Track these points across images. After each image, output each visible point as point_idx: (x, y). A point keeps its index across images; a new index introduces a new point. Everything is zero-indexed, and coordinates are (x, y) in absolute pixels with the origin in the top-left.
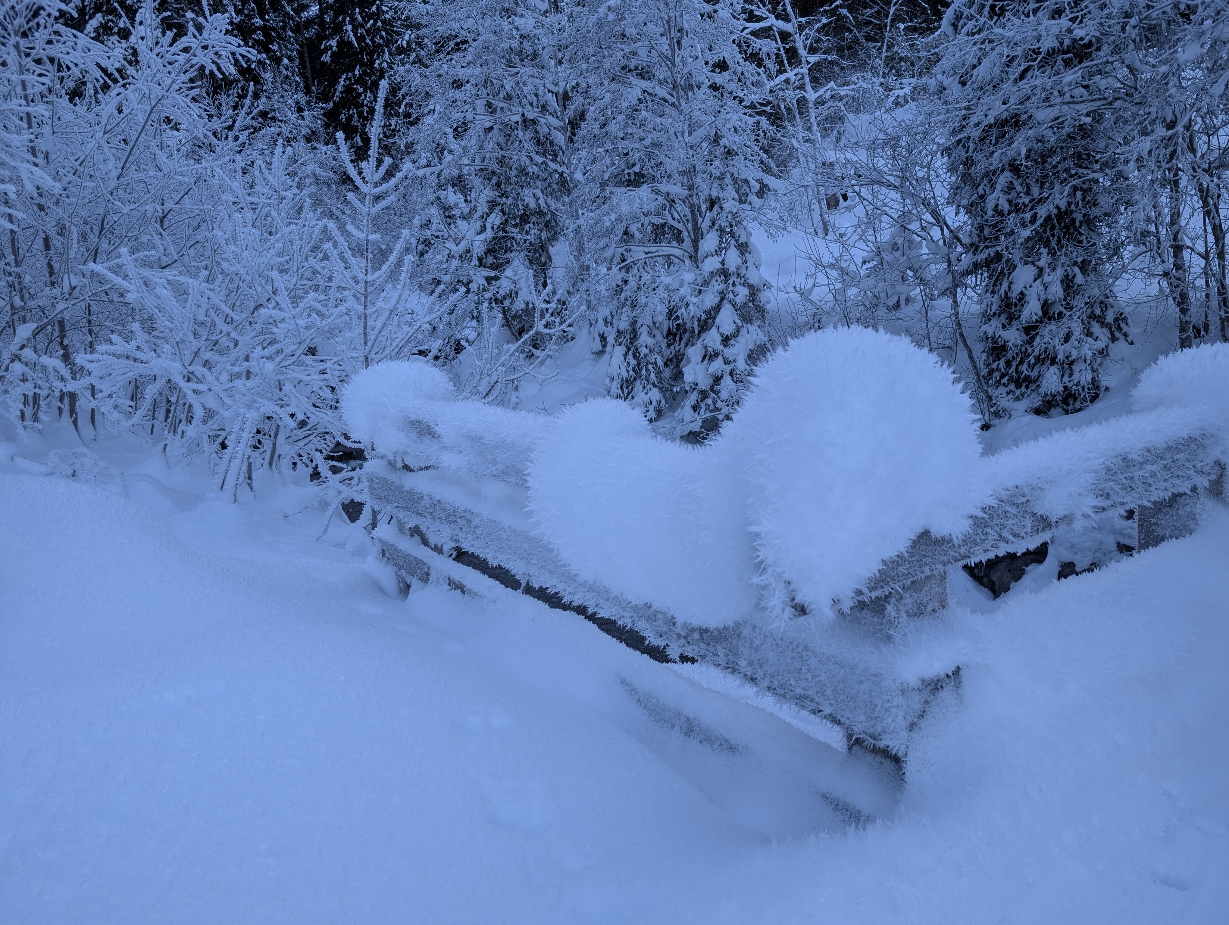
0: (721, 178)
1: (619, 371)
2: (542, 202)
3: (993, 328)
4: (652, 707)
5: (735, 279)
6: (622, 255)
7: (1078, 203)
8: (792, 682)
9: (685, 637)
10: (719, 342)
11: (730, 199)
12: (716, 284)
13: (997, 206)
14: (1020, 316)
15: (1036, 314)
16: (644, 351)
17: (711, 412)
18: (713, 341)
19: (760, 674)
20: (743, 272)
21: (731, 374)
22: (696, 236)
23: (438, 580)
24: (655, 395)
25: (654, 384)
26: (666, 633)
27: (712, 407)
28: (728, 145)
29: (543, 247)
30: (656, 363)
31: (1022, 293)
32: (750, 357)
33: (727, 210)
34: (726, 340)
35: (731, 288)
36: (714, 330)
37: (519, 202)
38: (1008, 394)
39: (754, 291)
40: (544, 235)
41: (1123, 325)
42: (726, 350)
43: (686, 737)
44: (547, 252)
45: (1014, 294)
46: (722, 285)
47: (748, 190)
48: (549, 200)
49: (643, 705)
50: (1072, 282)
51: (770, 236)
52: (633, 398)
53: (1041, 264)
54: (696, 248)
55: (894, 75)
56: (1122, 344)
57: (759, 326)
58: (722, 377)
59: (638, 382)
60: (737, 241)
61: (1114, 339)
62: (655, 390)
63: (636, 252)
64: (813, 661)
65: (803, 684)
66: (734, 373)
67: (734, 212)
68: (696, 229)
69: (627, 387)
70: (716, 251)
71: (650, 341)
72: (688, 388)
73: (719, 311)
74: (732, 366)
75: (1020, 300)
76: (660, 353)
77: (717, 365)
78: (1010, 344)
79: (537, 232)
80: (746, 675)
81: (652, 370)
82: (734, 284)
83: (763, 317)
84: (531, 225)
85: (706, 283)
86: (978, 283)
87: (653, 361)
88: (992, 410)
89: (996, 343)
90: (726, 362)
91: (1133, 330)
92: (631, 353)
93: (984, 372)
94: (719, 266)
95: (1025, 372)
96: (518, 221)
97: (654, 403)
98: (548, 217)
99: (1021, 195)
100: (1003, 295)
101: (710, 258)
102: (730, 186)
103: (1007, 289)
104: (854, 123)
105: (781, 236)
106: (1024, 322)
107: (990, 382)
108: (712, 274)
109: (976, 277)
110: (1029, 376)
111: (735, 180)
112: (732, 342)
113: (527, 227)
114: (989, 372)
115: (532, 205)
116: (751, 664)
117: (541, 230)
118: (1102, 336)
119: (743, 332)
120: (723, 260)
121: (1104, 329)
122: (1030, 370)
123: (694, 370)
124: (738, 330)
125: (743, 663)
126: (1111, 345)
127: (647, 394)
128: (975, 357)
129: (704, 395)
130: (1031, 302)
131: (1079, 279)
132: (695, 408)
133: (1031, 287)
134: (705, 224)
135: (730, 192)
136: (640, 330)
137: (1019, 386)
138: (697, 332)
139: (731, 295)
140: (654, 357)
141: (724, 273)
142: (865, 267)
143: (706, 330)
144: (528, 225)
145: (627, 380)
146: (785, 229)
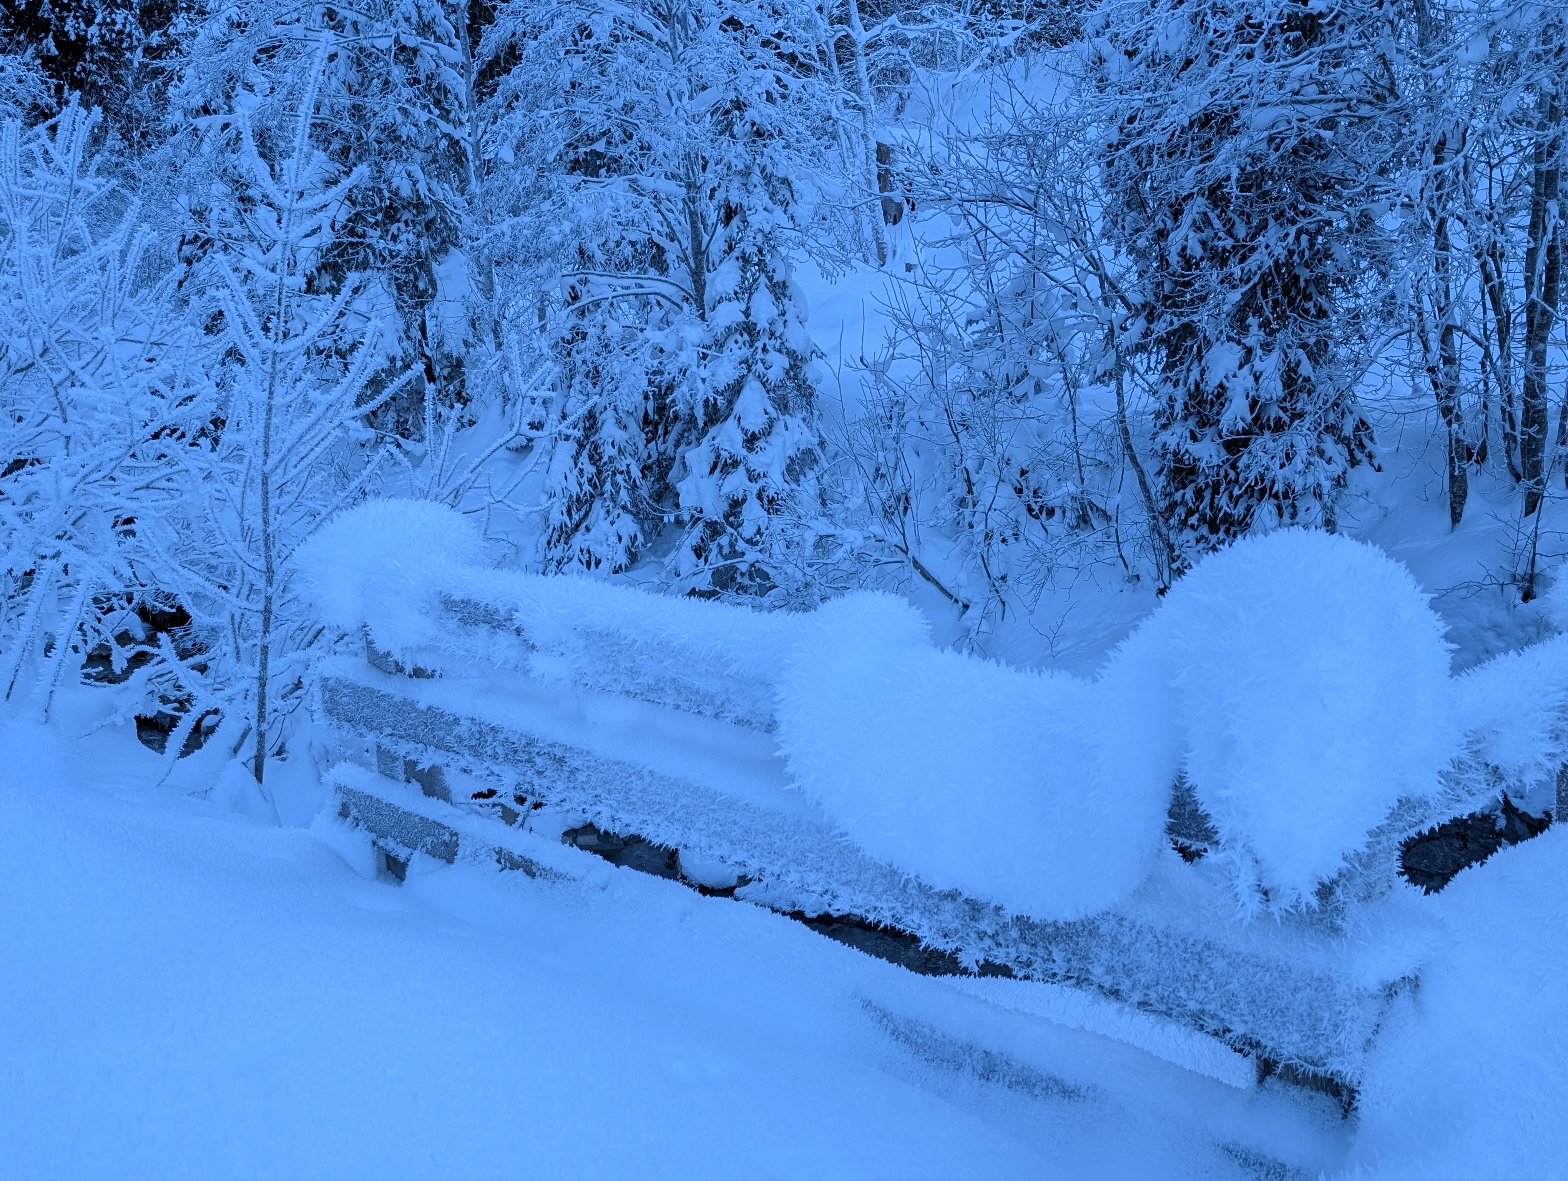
0: (746, 173)
1: (564, 484)
2: (422, 187)
3: (1175, 437)
4: (920, 1041)
5: (767, 341)
6: (573, 288)
7: (1303, 252)
8: (1183, 994)
9: (993, 937)
10: (740, 442)
11: (761, 209)
12: (735, 347)
13: (1184, 249)
14: (1218, 421)
15: (1243, 420)
16: (609, 451)
17: (726, 558)
18: (731, 440)
19: (1125, 985)
20: (779, 329)
21: (759, 497)
22: (699, 265)
23: (475, 855)
24: (628, 525)
25: (624, 507)
26: (957, 931)
27: (726, 550)
28: (758, 121)
29: (424, 266)
30: (628, 472)
31: (1221, 386)
32: (789, 469)
33: (755, 227)
34: (751, 441)
35: (760, 355)
36: (731, 422)
37: (383, 186)
38: (1198, 541)
39: (796, 361)
40: (425, 244)
41: (1366, 441)
42: (751, 457)
43: (983, 1081)
44: (429, 273)
45: (1210, 387)
46: (744, 349)
47: (788, 196)
48: (434, 183)
49: (902, 1038)
50: (1295, 373)
51: (826, 273)
52: (588, 529)
53: (1249, 341)
54: (700, 285)
55: (989, 12)
56: (1365, 468)
57: (804, 420)
58: (744, 500)
59: (597, 504)
60: (770, 279)
61: (1354, 462)
62: (627, 518)
63: (598, 285)
64: (1219, 965)
65: (1200, 995)
66: (764, 495)
67: (767, 231)
68: (699, 253)
69: (578, 510)
70: (736, 293)
71: (620, 436)
72: (686, 517)
73: (739, 392)
74: (761, 483)
75: (1219, 396)
76: (635, 454)
77: (736, 482)
78: (1203, 465)
79: (411, 237)
80: (1101, 987)
81: (622, 483)
82: (764, 349)
83: (809, 404)
84: (402, 225)
85: (719, 345)
86: (1152, 365)
87: (624, 468)
88: (1174, 566)
89: (1181, 461)
90: (753, 477)
91: (1381, 449)
92: (585, 453)
93: (1163, 504)
94: (742, 318)
95: (1225, 508)
96: (380, 217)
97: (626, 541)
98: (432, 214)
99: (1221, 234)
100: (1192, 388)
101: (725, 303)
102: (759, 187)
103: (1199, 379)
104: (926, 84)
105: (841, 273)
106: (1225, 431)
107: (1172, 521)
108: (729, 331)
109: (1149, 359)
110: (1231, 515)
111: (768, 179)
112: (761, 443)
113: (394, 228)
114: (1170, 505)
115: (406, 191)
116: (1110, 970)
117: (419, 236)
118: (1337, 457)
119: (779, 427)
120: (748, 308)
121: (1340, 446)
122: (1232, 506)
123: (697, 488)
124: (771, 423)
125: (1097, 971)
126: (1350, 470)
127: (612, 523)
128: (1149, 482)
129: (714, 530)
130: (1235, 401)
131: (1306, 368)
132: (699, 551)
133: (1235, 376)
134: (717, 247)
135: (760, 197)
136: (603, 417)
137: (1214, 529)
138: (701, 424)
139: (760, 367)
140: (625, 462)
141: (749, 329)
142: (970, 329)
143: (717, 420)
144: (396, 225)
145: (578, 499)
146: (848, 262)
